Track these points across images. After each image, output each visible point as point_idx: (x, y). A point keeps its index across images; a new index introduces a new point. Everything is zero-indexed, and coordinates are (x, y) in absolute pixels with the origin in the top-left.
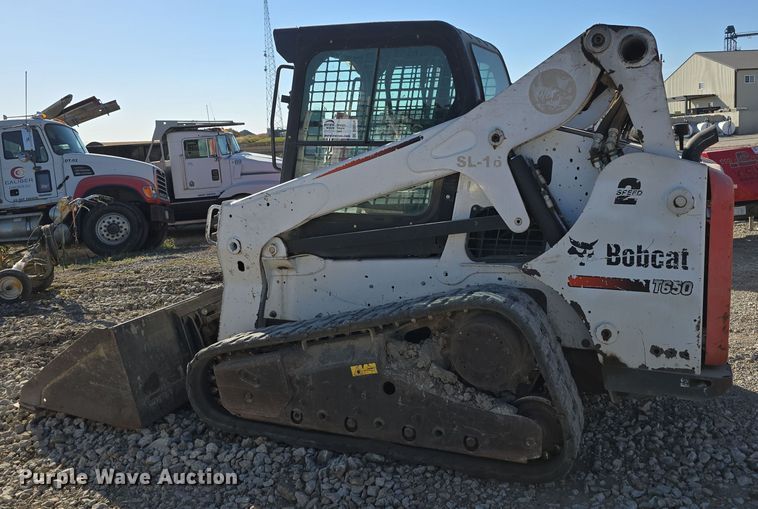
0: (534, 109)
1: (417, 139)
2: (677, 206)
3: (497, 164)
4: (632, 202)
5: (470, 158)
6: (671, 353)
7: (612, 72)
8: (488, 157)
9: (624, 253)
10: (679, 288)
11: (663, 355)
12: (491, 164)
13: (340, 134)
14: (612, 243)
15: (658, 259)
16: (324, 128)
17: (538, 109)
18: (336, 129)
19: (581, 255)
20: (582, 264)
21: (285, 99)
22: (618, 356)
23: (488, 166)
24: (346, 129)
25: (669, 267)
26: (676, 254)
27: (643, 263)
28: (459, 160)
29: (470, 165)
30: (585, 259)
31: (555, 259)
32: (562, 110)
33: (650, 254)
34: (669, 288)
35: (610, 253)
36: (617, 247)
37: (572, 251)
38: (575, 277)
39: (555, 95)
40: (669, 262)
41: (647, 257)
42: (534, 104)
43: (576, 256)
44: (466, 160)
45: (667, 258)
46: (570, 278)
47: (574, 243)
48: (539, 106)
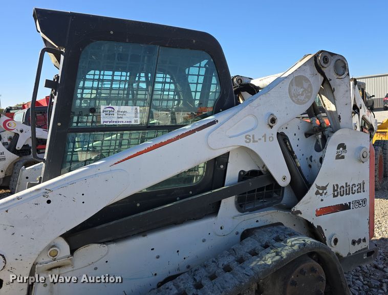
0: (291, 101)
1: (213, 123)
2: (364, 157)
3: (271, 139)
4: (343, 157)
5: (253, 136)
6: (359, 241)
7: (331, 80)
8: (265, 134)
9: (340, 189)
10: (362, 203)
11: (357, 244)
12: (267, 139)
13: (120, 120)
14: (335, 184)
15: (354, 189)
16: (103, 115)
17: (293, 101)
18: (116, 115)
19: (321, 194)
20: (322, 200)
21: (49, 84)
22: (339, 252)
23: (265, 141)
24: (127, 115)
25: (358, 192)
26: (360, 184)
27: (348, 193)
28: (246, 137)
29: (254, 141)
30: (323, 197)
31: (309, 201)
32: (306, 102)
33: (351, 186)
34: (358, 204)
35: (334, 190)
36: (337, 185)
37: (317, 193)
38: (319, 210)
39: (303, 92)
40: (358, 189)
41: (349, 188)
42: (291, 97)
43: (319, 195)
44: (251, 138)
45: (357, 187)
46: (317, 211)
47: (318, 187)
48: (294, 99)
